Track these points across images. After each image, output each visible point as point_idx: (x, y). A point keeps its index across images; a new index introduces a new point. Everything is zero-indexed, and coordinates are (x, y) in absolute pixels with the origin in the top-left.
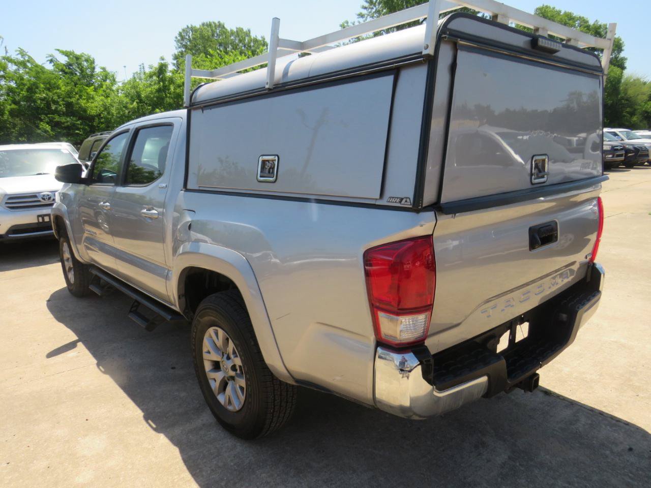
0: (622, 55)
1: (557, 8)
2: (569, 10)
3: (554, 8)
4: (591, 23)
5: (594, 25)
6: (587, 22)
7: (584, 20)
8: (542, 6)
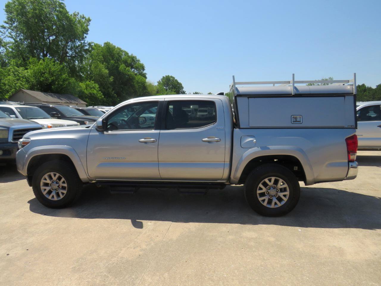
0: (145, 72)
1: (114, 44)
2: (119, 47)
3: (112, 44)
4: (130, 54)
5: (131, 56)
6: (128, 54)
7: (126, 53)
8: (107, 42)
